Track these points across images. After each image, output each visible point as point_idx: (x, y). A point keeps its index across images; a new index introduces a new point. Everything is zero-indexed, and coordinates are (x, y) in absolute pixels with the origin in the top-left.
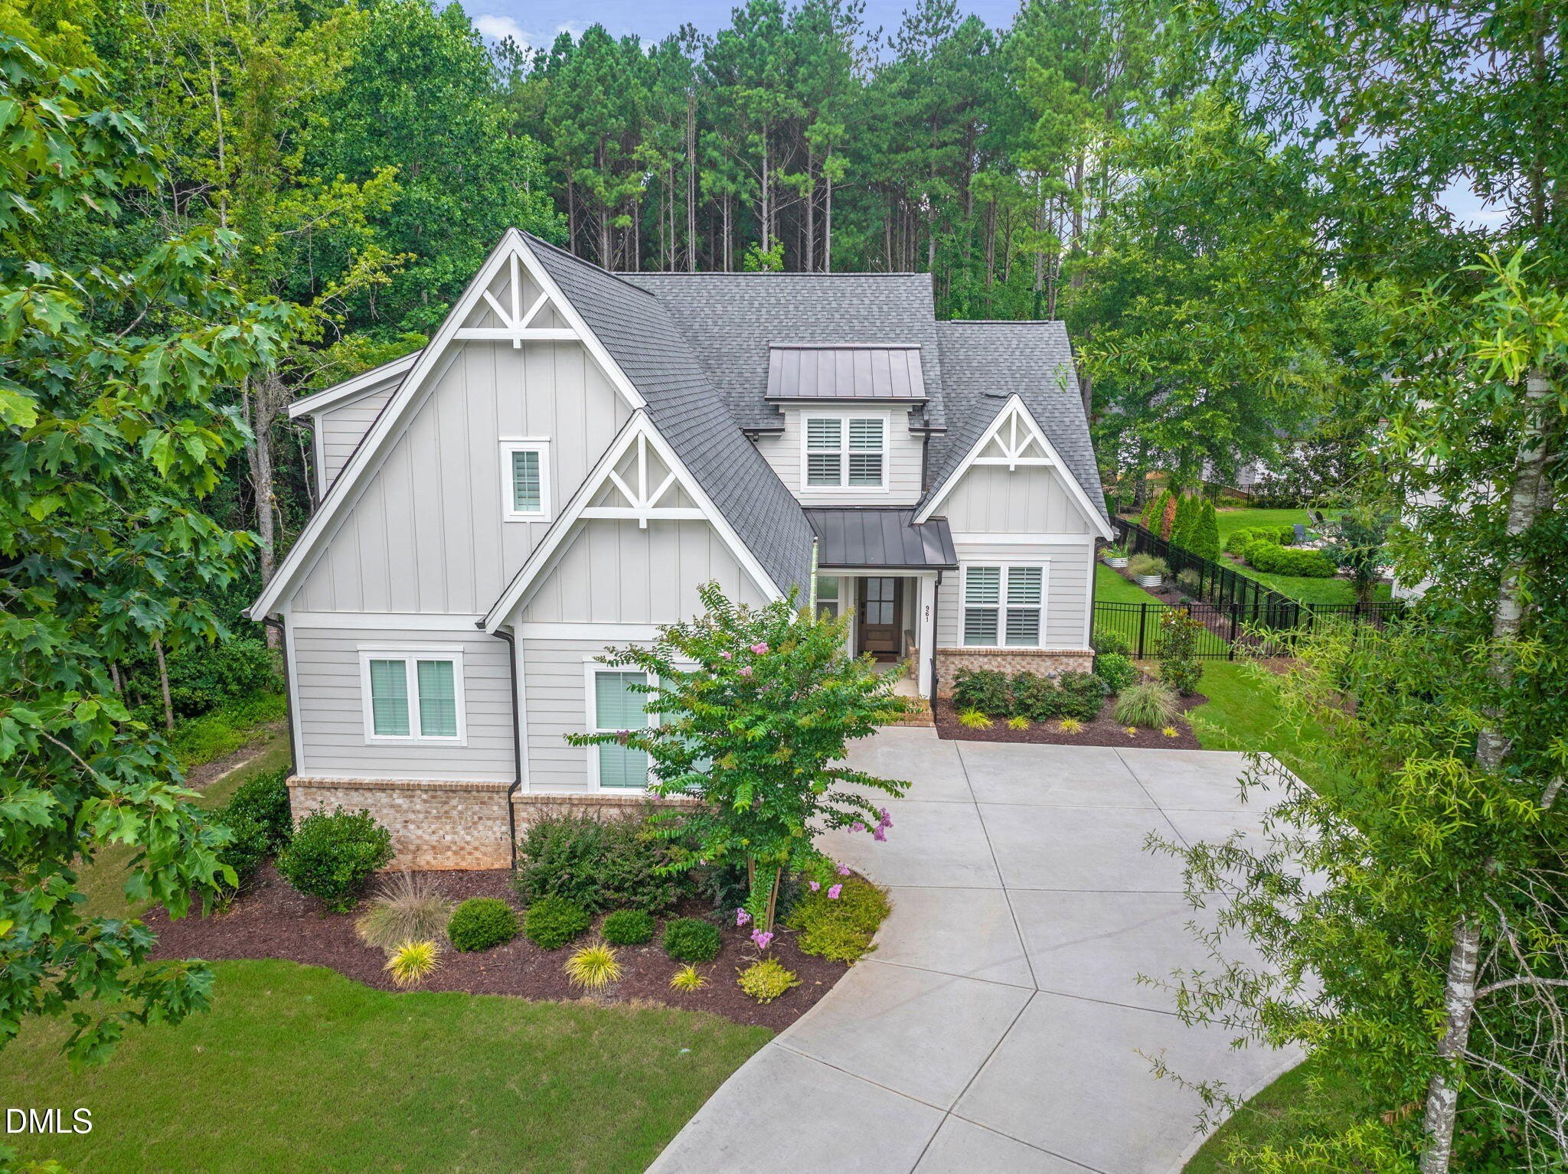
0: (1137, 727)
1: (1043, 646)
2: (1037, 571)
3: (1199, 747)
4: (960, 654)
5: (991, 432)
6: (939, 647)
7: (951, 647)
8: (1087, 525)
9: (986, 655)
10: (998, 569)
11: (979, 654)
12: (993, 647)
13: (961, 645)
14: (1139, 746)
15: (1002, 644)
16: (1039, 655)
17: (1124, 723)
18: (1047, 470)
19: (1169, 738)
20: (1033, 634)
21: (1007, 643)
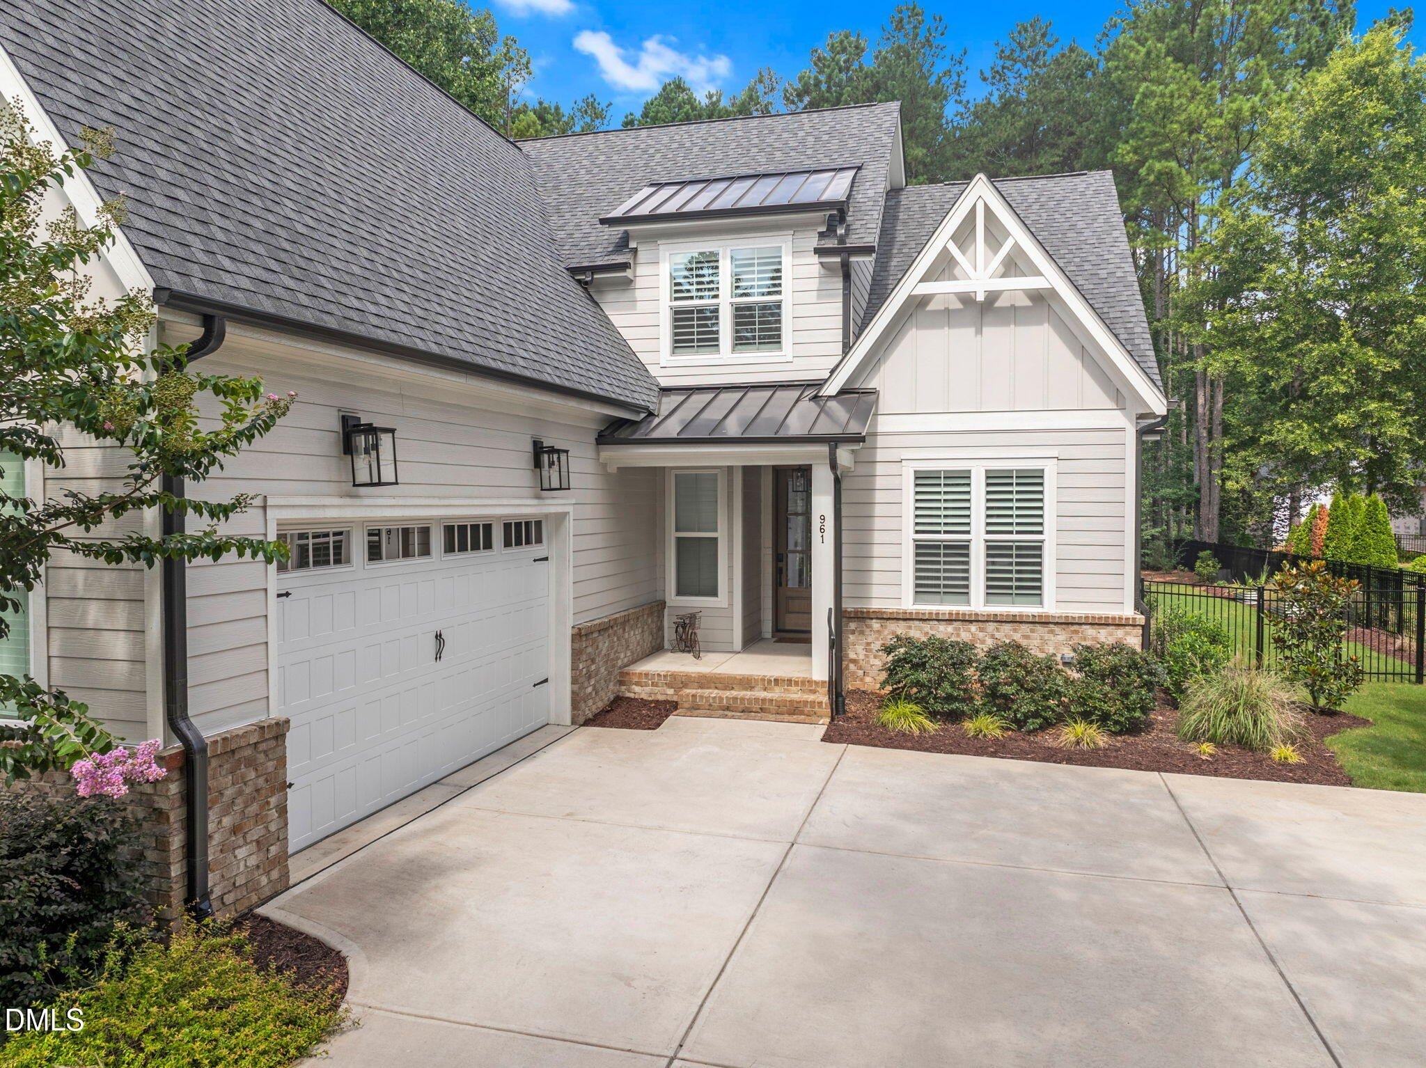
0: (1219, 744)
1: (1051, 605)
2: (1035, 478)
3: (1349, 782)
4: (907, 618)
5: (942, 239)
6: (848, 605)
7: (890, 606)
8: (1119, 393)
9: (950, 621)
10: (966, 475)
11: (937, 619)
12: (963, 609)
13: (908, 603)
14: (1216, 773)
15: (978, 602)
16: (1044, 622)
17: (1195, 737)
18: (1042, 300)
19: (1284, 764)
20: (1033, 588)
21: (987, 602)
